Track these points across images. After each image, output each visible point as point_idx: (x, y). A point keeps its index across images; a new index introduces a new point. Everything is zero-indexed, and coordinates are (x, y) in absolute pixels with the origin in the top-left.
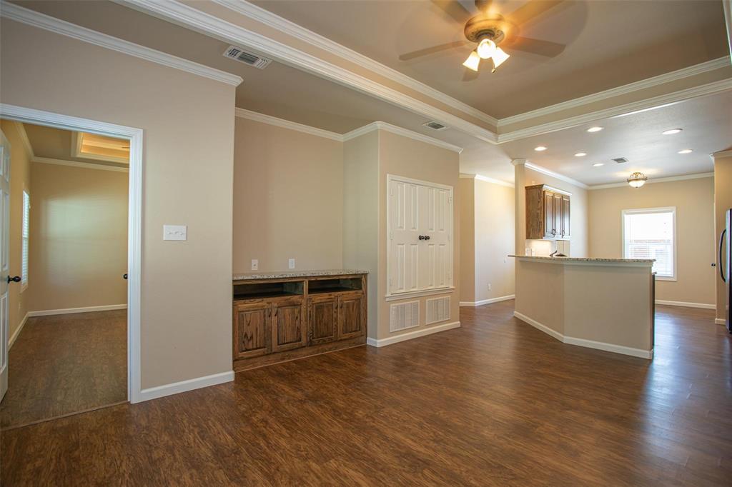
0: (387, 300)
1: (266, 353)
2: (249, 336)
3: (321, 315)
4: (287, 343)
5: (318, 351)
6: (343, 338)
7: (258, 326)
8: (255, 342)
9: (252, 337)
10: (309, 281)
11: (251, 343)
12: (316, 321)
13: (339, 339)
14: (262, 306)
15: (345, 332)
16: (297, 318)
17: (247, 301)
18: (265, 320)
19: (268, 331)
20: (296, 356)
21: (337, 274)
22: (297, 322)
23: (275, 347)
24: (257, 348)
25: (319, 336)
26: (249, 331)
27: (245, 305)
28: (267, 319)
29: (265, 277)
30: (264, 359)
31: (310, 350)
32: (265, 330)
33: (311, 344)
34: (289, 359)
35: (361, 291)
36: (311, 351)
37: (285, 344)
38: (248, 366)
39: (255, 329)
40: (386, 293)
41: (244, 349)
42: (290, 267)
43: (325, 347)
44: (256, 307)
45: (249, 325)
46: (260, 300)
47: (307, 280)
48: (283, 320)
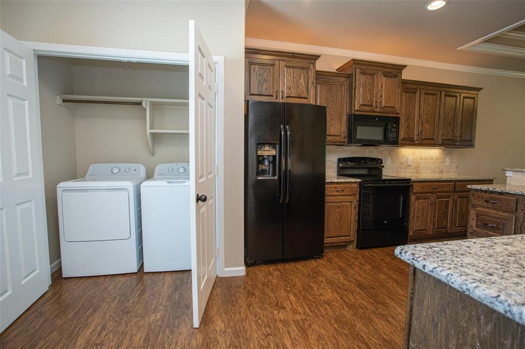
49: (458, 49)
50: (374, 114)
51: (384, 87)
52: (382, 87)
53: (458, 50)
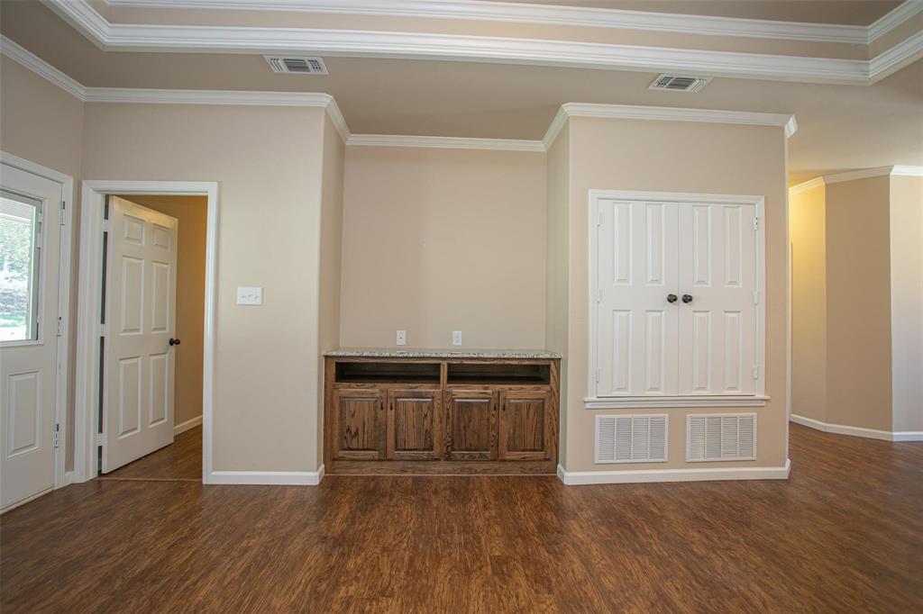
0: (588, 406)
1: (376, 458)
2: (353, 430)
3: (466, 417)
4: (408, 450)
5: (462, 470)
6: (507, 457)
7: (366, 419)
8: (361, 440)
9: (357, 433)
10: (449, 365)
11: (355, 440)
12: (459, 425)
13: (500, 458)
14: (373, 394)
15: (512, 448)
16: (426, 416)
17: (353, 385)
18: (376, 414)
19: (380, 428)
20: (424, 471)
21: (496, 356)
22: (427, 423)
23: (392, 453)
24: (364, 450)
25: (463, 447)
26: (353, 424)
27: (349, 389)
28: (380, 412)
29: (376, 354)
30: (375, 465)
31: (449, 466)
32: (375, 426)
33: (449, 458)
34: (413, 472)
35: (548, 387)
36: (450, 468)
37: (405, 450)
38: (352, 471)
39: (361, 422)
40: (585, 392)
41: (346, 447)
42: (454, 343)
43: (476, 466)
44: (363, 393)
45: (353, 416)
46: (372, 385)
47: (445, 363)
48: (402, 416)
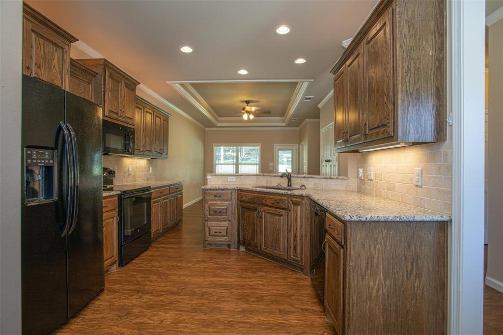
49: (167, 82)
50: (118, 122)
51: (126, 97)
52: (124, 97)
53: (167, 84)
